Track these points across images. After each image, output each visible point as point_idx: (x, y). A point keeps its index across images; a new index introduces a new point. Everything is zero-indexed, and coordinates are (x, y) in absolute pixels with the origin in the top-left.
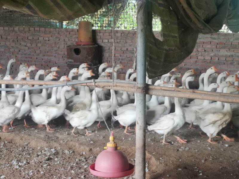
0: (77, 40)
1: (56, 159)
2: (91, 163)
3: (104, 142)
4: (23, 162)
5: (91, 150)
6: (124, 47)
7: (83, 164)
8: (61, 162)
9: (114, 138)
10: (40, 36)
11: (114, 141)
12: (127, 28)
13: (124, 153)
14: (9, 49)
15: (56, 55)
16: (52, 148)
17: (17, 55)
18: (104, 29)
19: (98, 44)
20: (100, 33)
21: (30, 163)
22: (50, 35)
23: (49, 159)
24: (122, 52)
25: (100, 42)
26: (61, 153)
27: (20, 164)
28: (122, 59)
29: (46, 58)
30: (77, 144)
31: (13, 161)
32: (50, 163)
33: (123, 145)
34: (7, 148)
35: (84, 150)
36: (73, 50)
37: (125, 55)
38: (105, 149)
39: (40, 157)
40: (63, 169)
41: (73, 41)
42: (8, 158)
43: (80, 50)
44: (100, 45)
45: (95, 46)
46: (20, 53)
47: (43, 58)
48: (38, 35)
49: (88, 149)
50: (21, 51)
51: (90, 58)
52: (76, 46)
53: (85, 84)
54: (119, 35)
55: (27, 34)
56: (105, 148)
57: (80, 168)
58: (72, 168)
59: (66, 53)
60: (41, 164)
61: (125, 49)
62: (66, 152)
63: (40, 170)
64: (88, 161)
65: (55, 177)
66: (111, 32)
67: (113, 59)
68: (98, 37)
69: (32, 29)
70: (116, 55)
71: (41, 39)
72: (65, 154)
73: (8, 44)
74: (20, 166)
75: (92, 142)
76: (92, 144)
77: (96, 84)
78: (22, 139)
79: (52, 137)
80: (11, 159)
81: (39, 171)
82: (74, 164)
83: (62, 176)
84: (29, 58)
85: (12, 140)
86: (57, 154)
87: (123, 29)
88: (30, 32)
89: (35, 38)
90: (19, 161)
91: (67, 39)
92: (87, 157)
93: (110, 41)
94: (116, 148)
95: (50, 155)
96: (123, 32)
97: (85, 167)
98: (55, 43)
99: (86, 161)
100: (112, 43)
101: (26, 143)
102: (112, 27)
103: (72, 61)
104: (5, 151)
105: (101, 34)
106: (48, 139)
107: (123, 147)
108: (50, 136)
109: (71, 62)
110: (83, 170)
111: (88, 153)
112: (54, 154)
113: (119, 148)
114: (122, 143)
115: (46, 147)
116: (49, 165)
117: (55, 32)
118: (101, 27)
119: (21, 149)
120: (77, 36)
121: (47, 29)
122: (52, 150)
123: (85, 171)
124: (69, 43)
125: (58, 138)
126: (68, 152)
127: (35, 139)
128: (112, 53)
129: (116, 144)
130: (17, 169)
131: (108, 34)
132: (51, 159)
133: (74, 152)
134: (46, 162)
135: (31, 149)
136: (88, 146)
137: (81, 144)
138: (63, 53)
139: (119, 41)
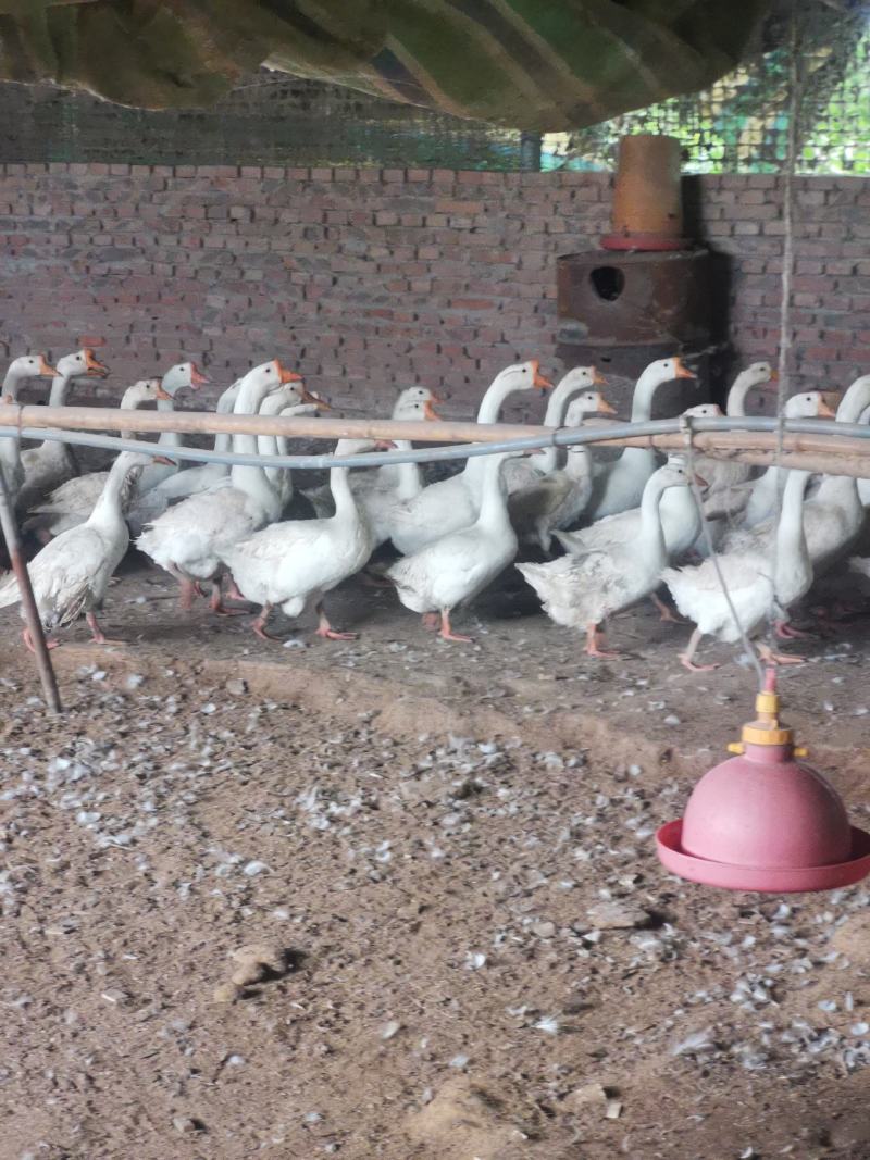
0: (606, 228)
1: (502, 792)
2: (668, 817)
3: (735, 719)
4: (347, 802)
5: (668, 754)
6: (841, 257)
7: (632, 822)
8: (528, 808)
9: (781, 705)
10: (432, 208)
11: (776, 716)
12: (858, 166)
13: (828, 776)
14: (290, 270)
15: (507, 300)
16: (484, 742)
17: (326, 302)
18: (743, 169)
19: (708, 245)
20: (721, 189)
21: (383, 805)
22: (477, 206)
23: (469, 791)
24: (830, 285)
25: (718, 234)
26: (524, 767)
27: (334, 809)
28: (829, 321)
29: (459, 312)
30: (601, 728)
31: (303, 796)
32: (475, 811)
33: (826, 740)
34: (277, 733)
35: (636, 755)
36: (586, 278)
37: (846, 300)
38: (734, 755)
39: (426, 778)
40: (533, 841)
41: (586, 234)
42: (282, 780)
43: (622, 277)
44: (723, 248)
45: (692, 256)
46: (336, 289)
47: (446, 313)
48: (422, 205)
49: (653, 750)
50: (341, 279)
51: (669, 312)
52: (600, 255)
53: (645, 440)
54: (815, 199)
55: (375, 202)
56: (732, 748)
57: (616, 840)
58: (577, 835)
59: (553, 290)
60: (432, 813)
61: (844, 267)
62: (551, 759)
63: (428, 842)
64: (655, 808)
65: (496, 875)
66: (776, 187)
67: (785, 318)
68: (710, 212)
69: (395, 175)
70: (799, 298)
71: (436, 222)
72: (543, 768)
73: (281, 245)
74: (333, 820)
75: (672, 720)
76: (673, 727)
77: (700, 440)
78: (343, 694)
79: (483, 692)
80: (292, 784)
81: (421, 843)
82: (589, 821)
83: (533, 873)
84: (381, 313)
85: (299, 698)
86: (505, 767)
87: (836, 169)
88: (389, 189)
89: (406, 220)
90: (329, 795)
91: (558, 225)
92: (650, 787)
93: (771, 228)
94: (787, 752)
95: (473, 774)
96: (834, 186)
97: (641, 834)
98: (502, 243)
99: (647, 805)
100: (779, 239)
101: (363, 715)
102: (781, 163)
103: (583, 328)
104: (266, 748)
105: (727, 197)
106: (466, 695)
107: (827, 747)
108: (474, 682)
109: (573, 334)
110: (630, 852)
111: (653, 770)
112: (494, 769)
113: (802, 752)
114: (822, 730)
115: (458, 735)
116: (471, 819)
117: (502, 190)
118: (724, 160)
119: (338, 739)
120: (608, 207)
121: (466, 177)
122: (483, 748)
123: (642, 855)
124: (569, 244)
125: (509, 693)
126: (559, 761)
127: (406, 697)
128: (779, 285)
129: (791, 735)
130: (319, 833)
131: (759, 197)
132: (479, 790)
133: (585, 762)
134: (458, 804)
135: (386, 742)
136: (651, 739)
137: (619, 726)
138: (537, 289)
139: (812, 228)
